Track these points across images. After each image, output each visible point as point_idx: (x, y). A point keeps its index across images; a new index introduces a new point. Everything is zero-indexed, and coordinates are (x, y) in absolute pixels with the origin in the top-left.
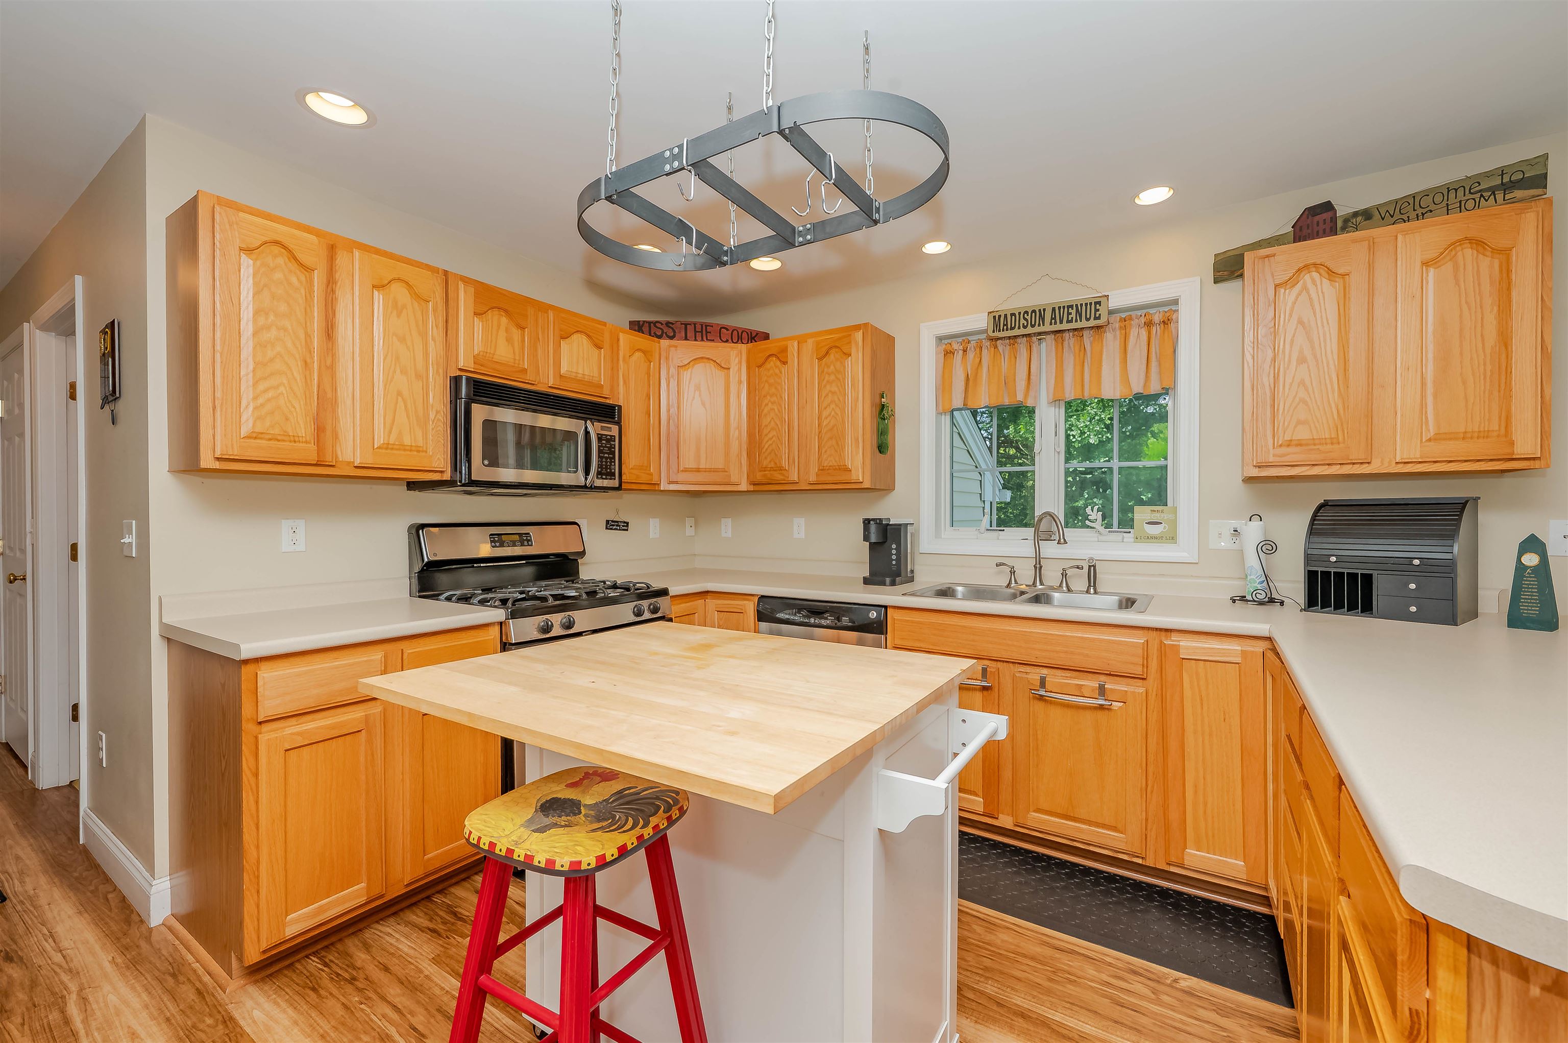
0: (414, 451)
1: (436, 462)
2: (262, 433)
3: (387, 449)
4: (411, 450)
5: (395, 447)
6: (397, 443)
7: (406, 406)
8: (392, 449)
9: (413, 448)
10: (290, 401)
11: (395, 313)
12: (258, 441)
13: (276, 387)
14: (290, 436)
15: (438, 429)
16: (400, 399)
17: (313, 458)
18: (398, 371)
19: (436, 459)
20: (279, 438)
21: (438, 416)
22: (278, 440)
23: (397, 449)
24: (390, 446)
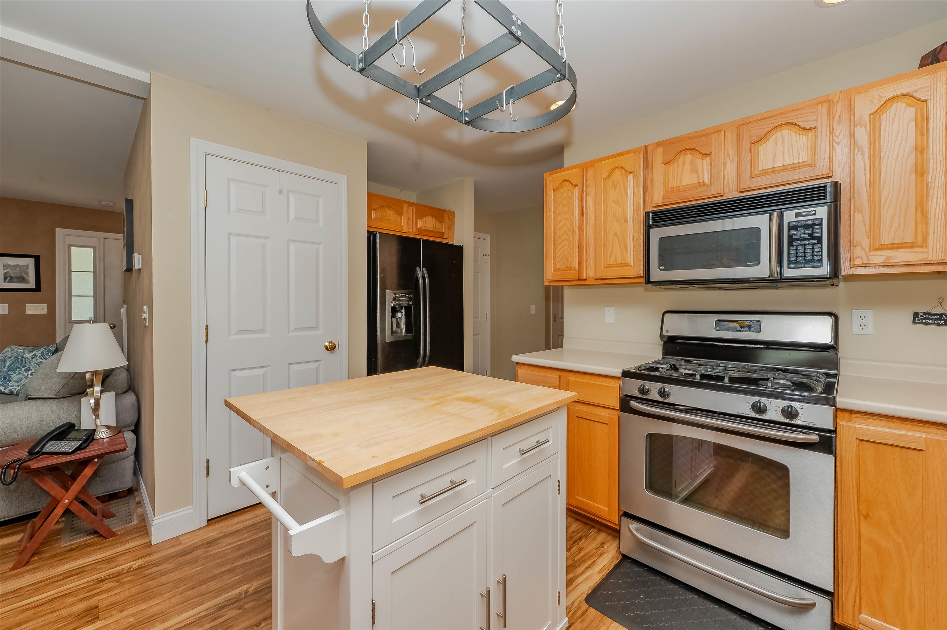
0: (624, 266)
1: (636, 271)
2: (559, 268)
3: (610, 267)
4: (622, 266)
5: (613, 266)
6: (614, 263)
7: (619, 241)
8: (612, 267)
9: (623, 265)
10: (568, 252)
11: (613, 188)
12: (558, 272)
13: (564, 247)
14: (568, 268)
15: (637, 250)
16: (616, 237)
17: (577, 277)
18: (615, 221)
19: (636, 270)
20: (565, 269)
21: (637, 242)
22: (565, 271)
23: (615, 267)
24: (611, 266)
